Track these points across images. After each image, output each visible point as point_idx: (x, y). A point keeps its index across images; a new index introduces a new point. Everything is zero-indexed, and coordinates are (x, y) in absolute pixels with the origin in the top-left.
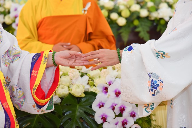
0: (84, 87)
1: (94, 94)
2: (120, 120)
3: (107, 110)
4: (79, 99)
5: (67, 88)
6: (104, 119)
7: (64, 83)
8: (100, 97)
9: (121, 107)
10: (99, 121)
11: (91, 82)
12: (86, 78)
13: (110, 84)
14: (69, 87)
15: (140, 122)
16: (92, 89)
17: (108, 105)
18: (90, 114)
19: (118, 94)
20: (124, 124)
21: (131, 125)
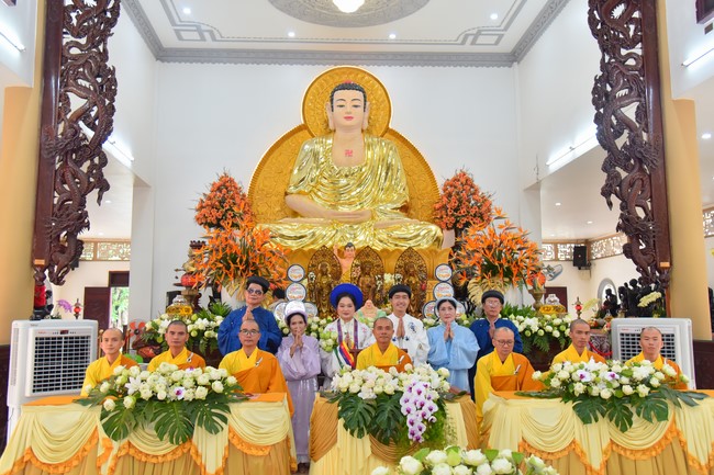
0: (394, 387)
1: (402, 393)
2: (420, 412)
3: (410, 405)
4: (390, 396)
5: (381, 387)
6: (409, 412)
7: (379, 384)
8: (406, 395)
9: (421, 403)
10: (405, 413)
11: (400, 383)
12: (396, 380)
13: (414, 385)
14: (383, 386)
15: (436, 414)
16: (400, 389)
17: (412, 401)
18: (398, 407)
19: (419, 393)
20: (424, 415)
21: (429, 416)
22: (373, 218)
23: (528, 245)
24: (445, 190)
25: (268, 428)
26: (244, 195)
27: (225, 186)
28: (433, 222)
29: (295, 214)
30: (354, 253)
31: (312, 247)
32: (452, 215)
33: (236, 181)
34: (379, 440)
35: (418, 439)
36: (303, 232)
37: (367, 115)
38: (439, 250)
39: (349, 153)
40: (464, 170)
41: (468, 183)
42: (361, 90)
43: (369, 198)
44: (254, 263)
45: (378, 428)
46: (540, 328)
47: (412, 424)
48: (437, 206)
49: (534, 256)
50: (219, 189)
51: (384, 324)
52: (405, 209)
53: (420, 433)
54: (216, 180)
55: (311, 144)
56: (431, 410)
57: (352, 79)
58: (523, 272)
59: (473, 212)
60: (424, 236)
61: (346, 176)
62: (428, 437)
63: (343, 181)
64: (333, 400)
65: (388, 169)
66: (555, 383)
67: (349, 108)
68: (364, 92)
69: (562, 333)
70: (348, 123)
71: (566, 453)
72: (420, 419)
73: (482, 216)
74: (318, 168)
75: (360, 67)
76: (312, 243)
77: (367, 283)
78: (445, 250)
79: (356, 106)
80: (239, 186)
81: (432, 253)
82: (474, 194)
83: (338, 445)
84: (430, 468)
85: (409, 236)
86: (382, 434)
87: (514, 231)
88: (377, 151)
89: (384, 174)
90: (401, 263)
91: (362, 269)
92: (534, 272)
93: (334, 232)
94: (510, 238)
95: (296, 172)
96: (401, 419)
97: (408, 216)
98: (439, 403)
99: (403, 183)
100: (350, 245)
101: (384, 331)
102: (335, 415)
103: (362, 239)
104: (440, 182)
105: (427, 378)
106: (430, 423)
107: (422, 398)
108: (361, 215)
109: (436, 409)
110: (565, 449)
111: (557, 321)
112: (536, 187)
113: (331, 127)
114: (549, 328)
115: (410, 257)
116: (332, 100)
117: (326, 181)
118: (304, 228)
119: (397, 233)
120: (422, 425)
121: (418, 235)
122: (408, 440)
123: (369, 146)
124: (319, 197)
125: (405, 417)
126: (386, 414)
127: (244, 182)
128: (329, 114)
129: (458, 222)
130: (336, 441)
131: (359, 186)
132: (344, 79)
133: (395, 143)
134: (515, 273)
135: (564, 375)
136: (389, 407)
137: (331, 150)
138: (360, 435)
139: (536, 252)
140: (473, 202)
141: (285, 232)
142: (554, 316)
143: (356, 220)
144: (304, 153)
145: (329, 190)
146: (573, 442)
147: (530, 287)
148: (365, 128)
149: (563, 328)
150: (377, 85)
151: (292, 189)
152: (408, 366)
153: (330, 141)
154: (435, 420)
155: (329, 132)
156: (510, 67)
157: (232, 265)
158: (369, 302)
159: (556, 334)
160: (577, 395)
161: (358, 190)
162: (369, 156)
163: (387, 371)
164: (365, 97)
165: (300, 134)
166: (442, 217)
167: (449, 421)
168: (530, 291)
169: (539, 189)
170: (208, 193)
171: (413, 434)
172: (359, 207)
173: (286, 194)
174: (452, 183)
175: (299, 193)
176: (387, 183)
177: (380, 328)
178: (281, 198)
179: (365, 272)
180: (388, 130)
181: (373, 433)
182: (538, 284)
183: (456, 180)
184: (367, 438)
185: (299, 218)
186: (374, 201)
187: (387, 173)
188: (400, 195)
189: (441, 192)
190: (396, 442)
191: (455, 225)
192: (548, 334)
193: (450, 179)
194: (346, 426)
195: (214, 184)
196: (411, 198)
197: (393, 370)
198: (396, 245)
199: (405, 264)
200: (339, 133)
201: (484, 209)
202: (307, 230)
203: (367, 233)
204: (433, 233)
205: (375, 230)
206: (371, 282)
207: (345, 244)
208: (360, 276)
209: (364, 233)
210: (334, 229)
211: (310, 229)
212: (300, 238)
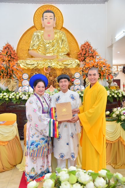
22: (57, 58)
23: (107, 65)
24: (81, 48)
25: (7, 135)
26: (14, 51)
27: (8, 47)
29: (32, 57)
32: (84, 56)
33: (12, 45)
37: (55, 22)
38: (79, 68)
39: (49, 36)
40: (88, 41)
41: (89, 45)
42: (53, 13)
43: (56, 51)
44: (10, 73)
46: (110, 94)
48: (79, 53)
49: (109, 69)
50: (6, 48)
52: (68, 55)
54: (5, 45)
55: (36, 32)
57: (50, 9)
58: (105, 75)
59: (90, 55)
61: (48, 43)
63: (47, 45)
65: (62, 41)
66: (114, 116)
67: (49, 19)
68: (54, 14)
69: (118, 96)
70: (49, 25)
71: (117, 141)
73: (93, 56)
74: (39, 41)
75: (53, 5)
76: (37, 66)
79: (51, 19)
80: (13, 47)
81: (76, 69)
82: (91, 49)
85: (69, 64)
87: (102, 61)
88: (59, 35)
89: (61, 43)
92: (109, 75)
93: (44, 62)
94: (101, 62)
95: (32, 42)
97: (69, 57)
99: (67, 46)
103: (54, 65)
104: (80, 45)
108: (53, 57)
110: (117, 140)
111: (116, 92)
112: (111, 46)
113: (43, 26)
114: (113, 94)
115: (66, 70)
116: (43, 17)
117: (41, 45)
118: (34, 61)
119: (65, 63)
121: (72, 63)
123: (56, 33)
124: (40, 51)
127: (15, 46)
128: (42, 21)
129: (85, 59)
131: (53, 47)
132: (47, 9)
133: (65, 32)
134: (102, 75)
135: (118, 113)
137: (43, 35)
139: (110, 67)
140: (90, 52)
141: (28, 63)
142: (115, 90)
143: (51, 59)
144: (34, 36)
145: (43, 49)
146: (120, 137)
147: (107, 80)
148: (54, 27)
149: (118, 94)
150: (59, 11)
151: (31, 48)
153: (43, 31)
155: (43, 28)
156: (104, 3)
157: (2, 74)
158: (51, 86)
159: (116, 96)
160: (122, 120)
161: (53, 48)
162: (56, 37)
164: (54, 15)
165: (33, 29)
166: (80, 57)
168: (107, 81)
169: (112, 47)
170: (2, 50)
172: (53, 54)
173: (29, 50)
174: (83, 46)
175: (33, 50)
176: (62, 46)
178: (27, 51)
180: (62, 28)
182: (110, 78)
183: (85, 44)
185: (33, 58)
186: (58, 52)
187: (62, 43)
188: (66, 50)
189: (80, 49)
191: (84, 60)
192: (113, 96)
193: (83, 44)
195: (4, 47)
196: (70, 51)
198: (65, 66)
199: (64, 73)
200: (46, 28)
201: (94, 54)
202: (35, 62)
203: (55, 63)
204: (77, 62)
205: (58, 62)
206: (52, 79)
207: (48, 66)
208: (49, 77)
209: (54, 63)
210: (44, 61)
211: (36, 62)
212: (33, 64)
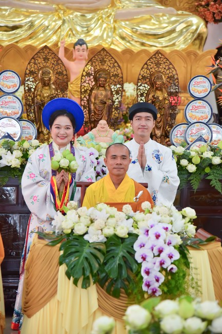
0: (128, 229)
1: (137, 236)
2: (158, 260)
3: (146, 251)
4: (123, 239)
5: (112, 229)
6: (144, 258)
7: (110, 224)
8: (142, 238)
9: (159, 249)
10: (139, 260)
11: (136, 224)
12: (131, 220)
13: (152, 227)
14: (114, 228)
15: (177, 263)
16: (135, 231)
17: (148, 246)
18: (132, 253)
19: (158, 236)
20: (162, 263)
21: (168, 265)
22: (112, 5)
28: (195, 11)
30: (86, 54)
31: (29, 42)
34: (108, 291)
35: (154, 292)
36: (17, 21)
38: (200, 53)
45: (107, 278)
47: (148, 273)
51: (119, 152)
53: (156, 285)
56: (171, 257)
60: (181, 33)
62: (166, 289)
64: (54, 243)
72: (157, 268)
76: (30, 37)
77: (101, 97)
78: (209, 53)
81: (189, 56)
83: (58, 296)
84: (160, 320)
85: (160, 32)
86: (111, 284)
90: (146, 73)
91: (96, 79)
93: (60, 23)
96: (135, 267)
98: (182, 249)
100: (81, 42)
101: (119, 161)
102: (56, 260)
103: (98, 33)
105: (168, 219)
106: (170, 273)
107: (160, 243)
109: (177, 256)
115: (158, 64)
119: (144, 28)
120: (159, 275)
121: (173, 31)
122: (142, 293)
125: (140, 265)
126: (117, 261)
130: (55, 292)
136: (121, 252)
138: (85, 285)
152: (146, 205)
154: (175, 269)
158: (103, 122)
163: (120, 210)
166: (208, 5)
167: (192, 272)
171: (148, 285)
177: (114, 157)
179: (99, 84)
181: (101, 283)
184: (93, 289)
190: (128, 294)
194: (68, 275)
197: (128, 209)
198: (143, 44)
199: (151, 75)
202: (22, 18)
203: (105, 25)
204: (194, 27)
205: (115, 21)
206: (106, 96)
207: (75, 40)
208: (92, 89)
209: (101, 26)
210: (60, 18)
211: (27, 16)
212: (15, 28)
